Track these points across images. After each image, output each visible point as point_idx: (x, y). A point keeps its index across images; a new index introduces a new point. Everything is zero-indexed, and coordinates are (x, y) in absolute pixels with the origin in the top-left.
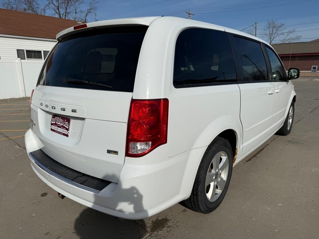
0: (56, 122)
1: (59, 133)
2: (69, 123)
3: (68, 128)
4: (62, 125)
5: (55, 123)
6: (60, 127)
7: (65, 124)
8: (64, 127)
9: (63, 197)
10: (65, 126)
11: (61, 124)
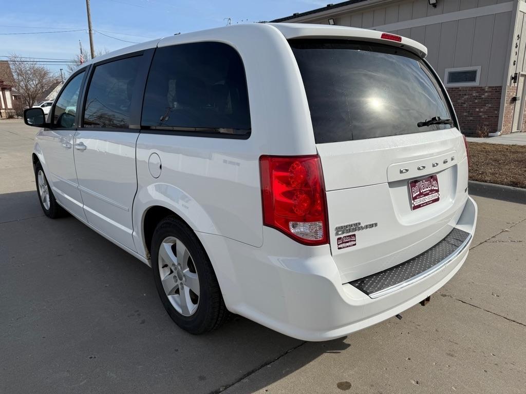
0: (420, 192)
1: (427, 204)
2: (437, 182)
3: (437, 188)
4: (430, 189)
5: (418, 193)
6: (427, 194)
7: (433, 185)
8: (434, 190)
9: (428, 299)
10: (434, 188)
11: (428, 189)
